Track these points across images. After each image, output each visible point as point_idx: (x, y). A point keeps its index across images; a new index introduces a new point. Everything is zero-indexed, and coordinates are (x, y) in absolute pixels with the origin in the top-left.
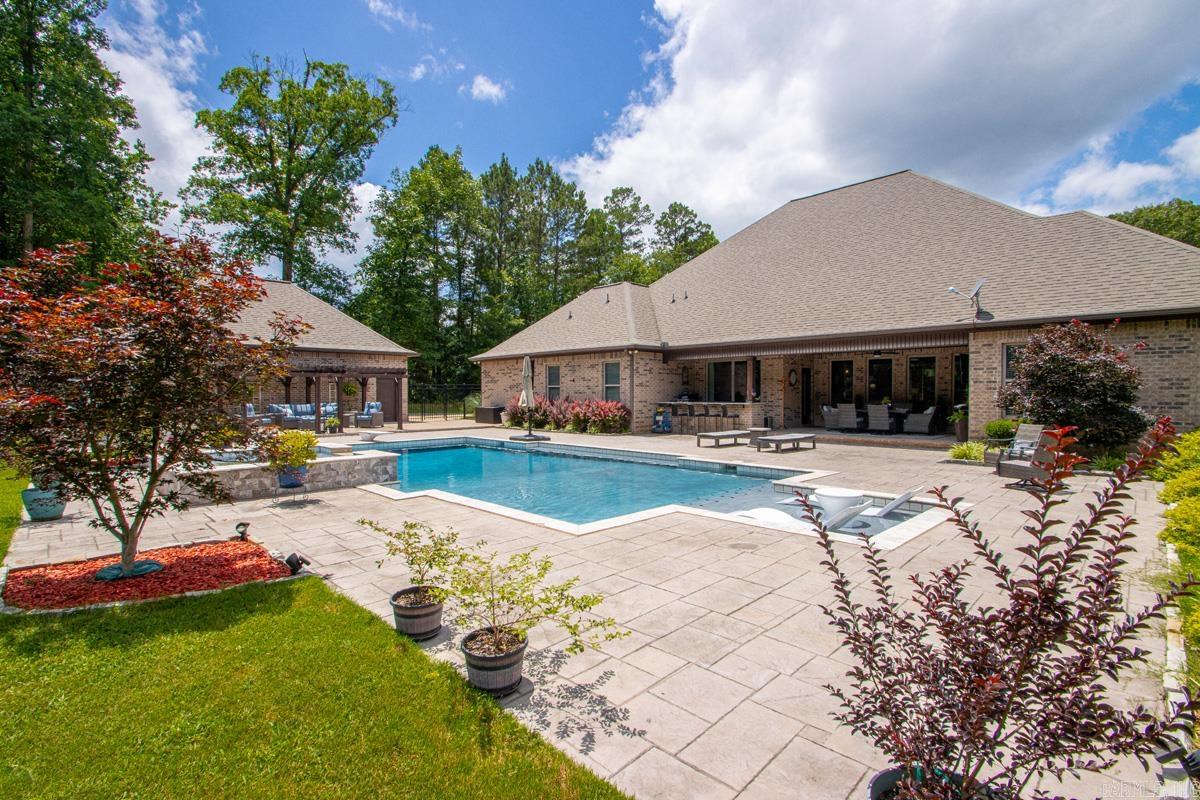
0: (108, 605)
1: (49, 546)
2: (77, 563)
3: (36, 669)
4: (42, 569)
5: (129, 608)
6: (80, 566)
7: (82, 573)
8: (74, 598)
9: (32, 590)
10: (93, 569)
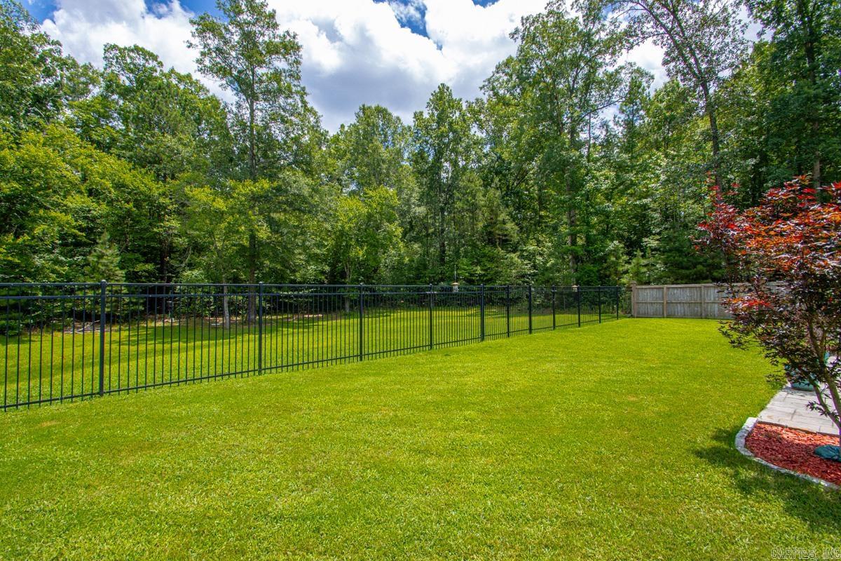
0: (815, 480)
1: (795, 412)
2: (808, 432)
3: (741, 505)
4: (780, 428)
5: (832, 491)
6: (810, 436)
7: (809, 443)
8: (790, 461)
9: (766, 442)
10: (818, 442)
